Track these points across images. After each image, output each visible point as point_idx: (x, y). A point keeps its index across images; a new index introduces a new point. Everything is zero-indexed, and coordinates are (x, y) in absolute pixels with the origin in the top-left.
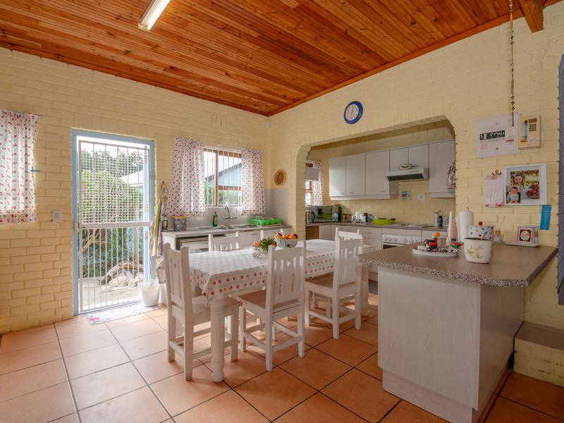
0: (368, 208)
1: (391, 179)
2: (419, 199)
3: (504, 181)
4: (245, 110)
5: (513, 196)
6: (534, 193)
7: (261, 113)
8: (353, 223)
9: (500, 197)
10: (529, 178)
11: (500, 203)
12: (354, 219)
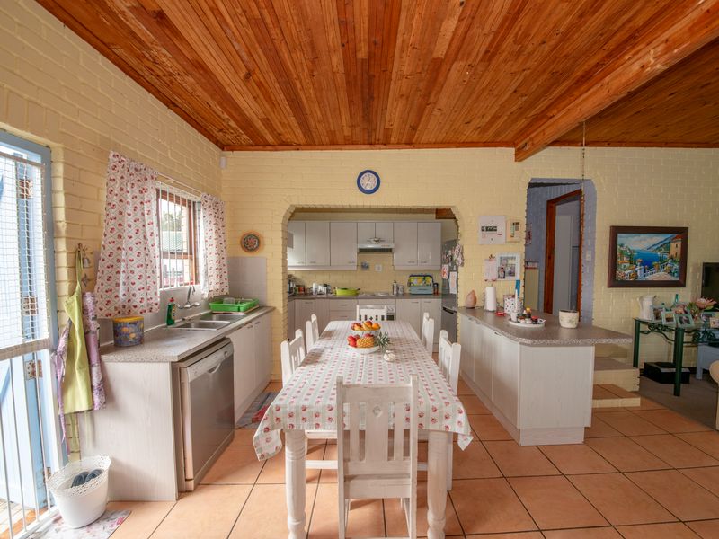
0: (325, 278)
1: (362, 251)
2: (377, 270)
3: (496, 264)
4: (199, 131)
5: (502, 274)
6: (512, 274)
7: (217, 143)
8: (314, 295)
9: (494, 274)
10: (510, 262)
11: (494, 278)
12: (316, 291)
